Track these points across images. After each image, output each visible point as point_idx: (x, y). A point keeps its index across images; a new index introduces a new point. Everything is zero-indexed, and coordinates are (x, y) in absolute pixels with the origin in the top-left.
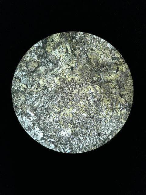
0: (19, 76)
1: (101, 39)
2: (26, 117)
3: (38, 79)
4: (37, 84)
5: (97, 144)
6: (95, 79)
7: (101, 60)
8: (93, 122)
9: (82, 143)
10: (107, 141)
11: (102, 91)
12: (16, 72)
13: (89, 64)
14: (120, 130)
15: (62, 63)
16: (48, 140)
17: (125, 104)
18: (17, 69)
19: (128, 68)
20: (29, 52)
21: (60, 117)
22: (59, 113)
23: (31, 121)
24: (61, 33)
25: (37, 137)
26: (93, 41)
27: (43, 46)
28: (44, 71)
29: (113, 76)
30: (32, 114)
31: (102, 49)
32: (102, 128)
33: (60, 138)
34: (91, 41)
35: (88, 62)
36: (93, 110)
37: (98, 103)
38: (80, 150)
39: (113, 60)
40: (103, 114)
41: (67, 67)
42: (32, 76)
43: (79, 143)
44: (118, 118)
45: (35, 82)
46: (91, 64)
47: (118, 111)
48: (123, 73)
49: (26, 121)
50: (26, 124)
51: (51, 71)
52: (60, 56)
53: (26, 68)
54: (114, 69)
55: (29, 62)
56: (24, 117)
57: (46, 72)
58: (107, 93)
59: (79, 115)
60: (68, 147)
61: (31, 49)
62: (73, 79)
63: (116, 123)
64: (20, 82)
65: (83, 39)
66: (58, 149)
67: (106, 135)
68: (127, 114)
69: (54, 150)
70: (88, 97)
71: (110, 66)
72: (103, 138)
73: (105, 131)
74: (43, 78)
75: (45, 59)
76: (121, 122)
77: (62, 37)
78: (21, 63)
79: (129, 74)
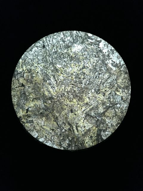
0: (123, 103)
2: (117, 63)
3: (104, 100)
4: (105, 96)
5: (46, 37)
6: (50, 101)
7: (43, 120)
8: (50, 59)
9: (60, 38)
11: (42, 90)
12: (126, 107)
13: (56, 116)
15: (81, 116)
16: (94, 40)
17: (19, 77)
18: (125, 110)
19: (17, 113)
20: (114, 126)
21: (83, 64)
22: (84, 67)
23: (111, 59)
24: (83, 145)
25: (105, 43)
26: (52, 138)
27: (101, 132)
28: (99, 108)
29: (32, 105)
30: (110, 65)
31: (43, 131)
33: (82, 43)
35: (57, 118)
36: (51, 71)
37: (46, 78)
39: (32, 120)
40: (40, 67)
41: (77, 113)
42: (111, 103)
43: (64, 38)
44: (26, 63)
45: (108, 97)
46: (54, 116)
47: (25, 70)
48: (22, 108)
49: (116, 59)
50: (116, 55)
51: (92, 109)
52: (83, 123)
53: (117, 110)
54: (31, 111)
55: (114, 116)
57: (97, 107)
58: (37, 88)
59: (64, 65)
60: (74, 33)
62: (70, 101)
63: (28, 59)
64: (122, 97)
65: (62, 140)
67: (37, 46)
68: (16, 68)
70: (56, 83)
71: (35, 114)
72: (40, 43)
73: (38, 50)
74: (100, 102)
75: (99, 119)
76: (22, 60)
77: (82, 141)
78: (121, 115)
79: (15, 107)
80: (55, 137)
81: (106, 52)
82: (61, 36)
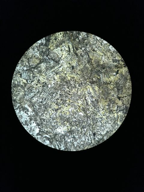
0: (20, 71)
1: (104, 41)
2: (23, 111)
3: (39, 75)
4: (38, 80)
5: (92, 143)
6: (94, 80)
7: (102, 62)
8: (89, 121)
9: (77, 142)
10: (101, 142)
11: (100, 92)
12: (18, 66)
13: (89, 64)
14: (115, 132)
15: (64, 62)
16: (44, 136)
17: (123, 107)
18: (19, 64)
19: (128, 71)
20: (32, 48)
21: (57, 114)
22: (56, 110)
23: (28, 116)
24: (65, 32)
25: (33, 132)
26: (95, 42)
27: (46, 43)
28: (45, 68)
29: (112, 78)
30: (30, 109)
31: (104, 51)
32: (98, 128)
33: (56, 135)
34: (94, 42)
35: (89, 62)
36: (90, 110)
37: (95, 104)
38: (75, 148)
39: (113, 62)
40: (99, 114)
41: (68, 66)
42: (33, 72)
43: (74, 141)
44: (114, 120)
45: (35, 78)
46: (92, 64)
47: (115, 113)
48: (122, 75)
49: (24, 116)
50: (23, 119)
51: (52, 68)
52: (62, 55)
53: (27, 64)
54: (114, 71)
55: (31, 58)
56: (22, 112)
57: (47, 69)
58: (106, 94)
59: (76, 114)
60: (63, 144)
61: (34, 45)
62: (73, 78)
63: (111, 124)
64: (21, 77)
65: (86, 39)
66: (52, 146)
67: (101, 135)
68: (124, 116)
69: (49, 146)
70: (86, 97)
71: (110, 68)
72: (98, 138)
73: (101, 132)
74: (43, 74)
75: (46, 56)
76: (117, 123)
77: (65, 36)
78: (23, 58)
79: (129, 77)
80: (92, 43)
81: (33, 123)
82: (77, 143)
